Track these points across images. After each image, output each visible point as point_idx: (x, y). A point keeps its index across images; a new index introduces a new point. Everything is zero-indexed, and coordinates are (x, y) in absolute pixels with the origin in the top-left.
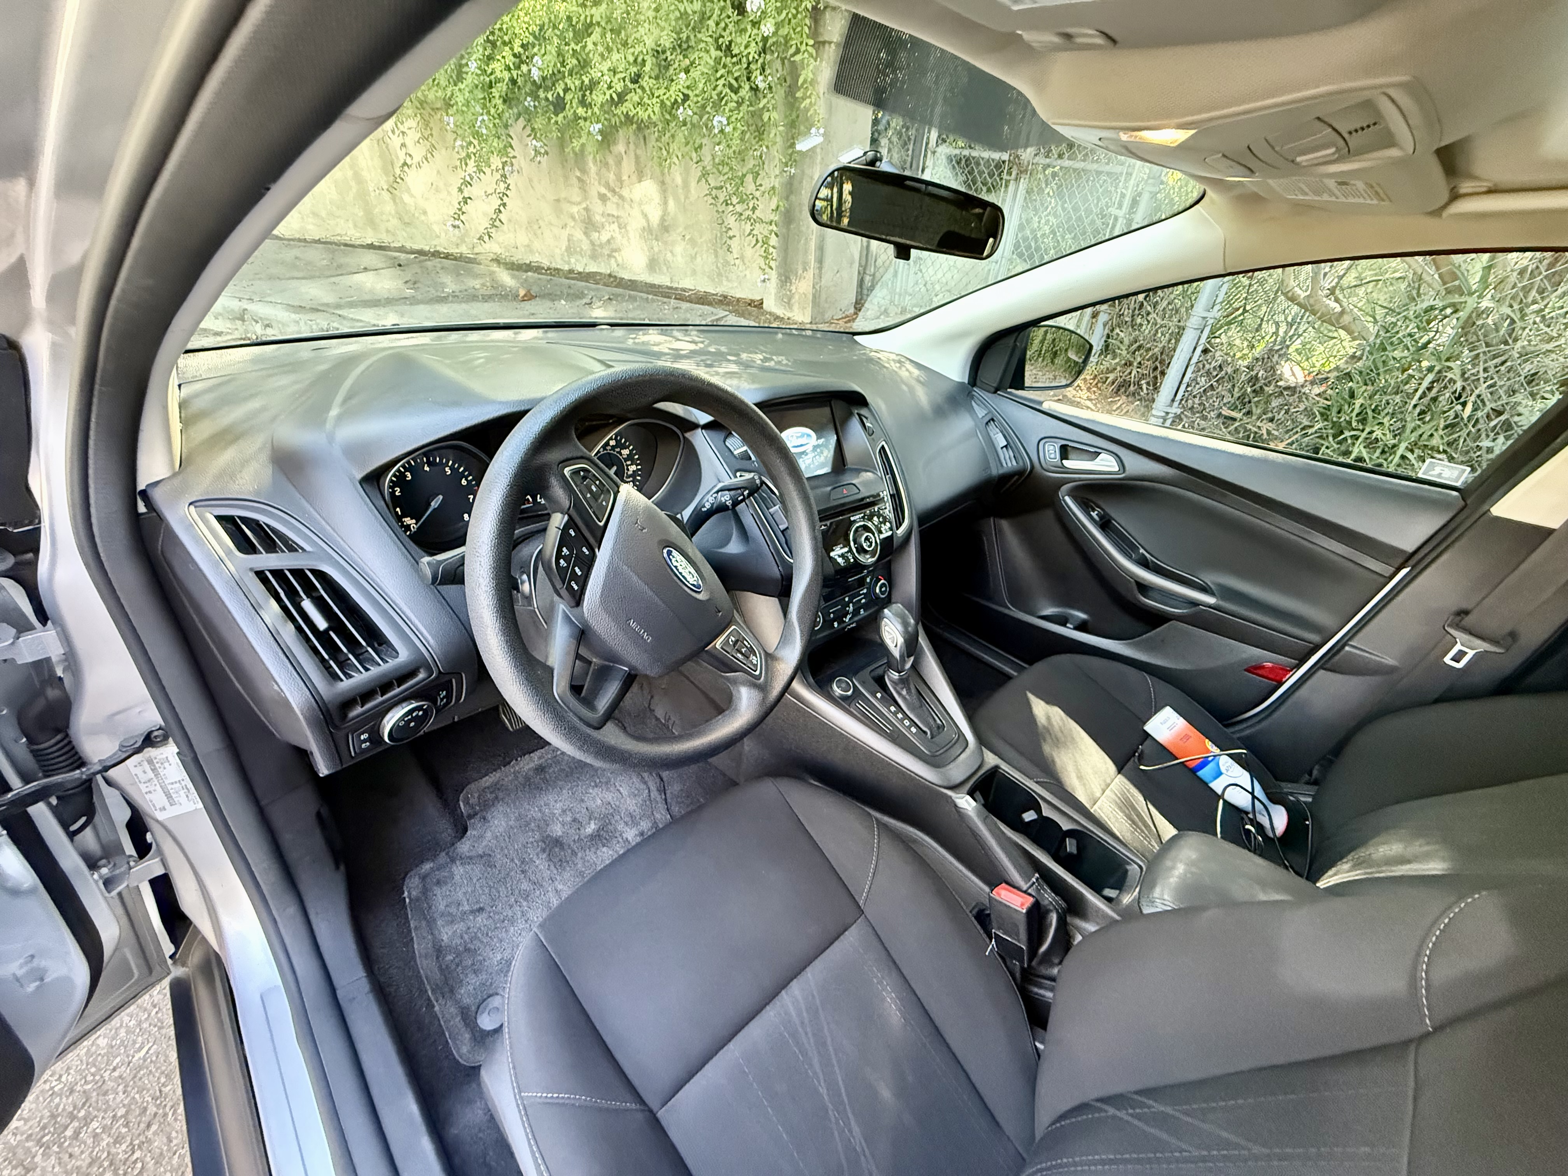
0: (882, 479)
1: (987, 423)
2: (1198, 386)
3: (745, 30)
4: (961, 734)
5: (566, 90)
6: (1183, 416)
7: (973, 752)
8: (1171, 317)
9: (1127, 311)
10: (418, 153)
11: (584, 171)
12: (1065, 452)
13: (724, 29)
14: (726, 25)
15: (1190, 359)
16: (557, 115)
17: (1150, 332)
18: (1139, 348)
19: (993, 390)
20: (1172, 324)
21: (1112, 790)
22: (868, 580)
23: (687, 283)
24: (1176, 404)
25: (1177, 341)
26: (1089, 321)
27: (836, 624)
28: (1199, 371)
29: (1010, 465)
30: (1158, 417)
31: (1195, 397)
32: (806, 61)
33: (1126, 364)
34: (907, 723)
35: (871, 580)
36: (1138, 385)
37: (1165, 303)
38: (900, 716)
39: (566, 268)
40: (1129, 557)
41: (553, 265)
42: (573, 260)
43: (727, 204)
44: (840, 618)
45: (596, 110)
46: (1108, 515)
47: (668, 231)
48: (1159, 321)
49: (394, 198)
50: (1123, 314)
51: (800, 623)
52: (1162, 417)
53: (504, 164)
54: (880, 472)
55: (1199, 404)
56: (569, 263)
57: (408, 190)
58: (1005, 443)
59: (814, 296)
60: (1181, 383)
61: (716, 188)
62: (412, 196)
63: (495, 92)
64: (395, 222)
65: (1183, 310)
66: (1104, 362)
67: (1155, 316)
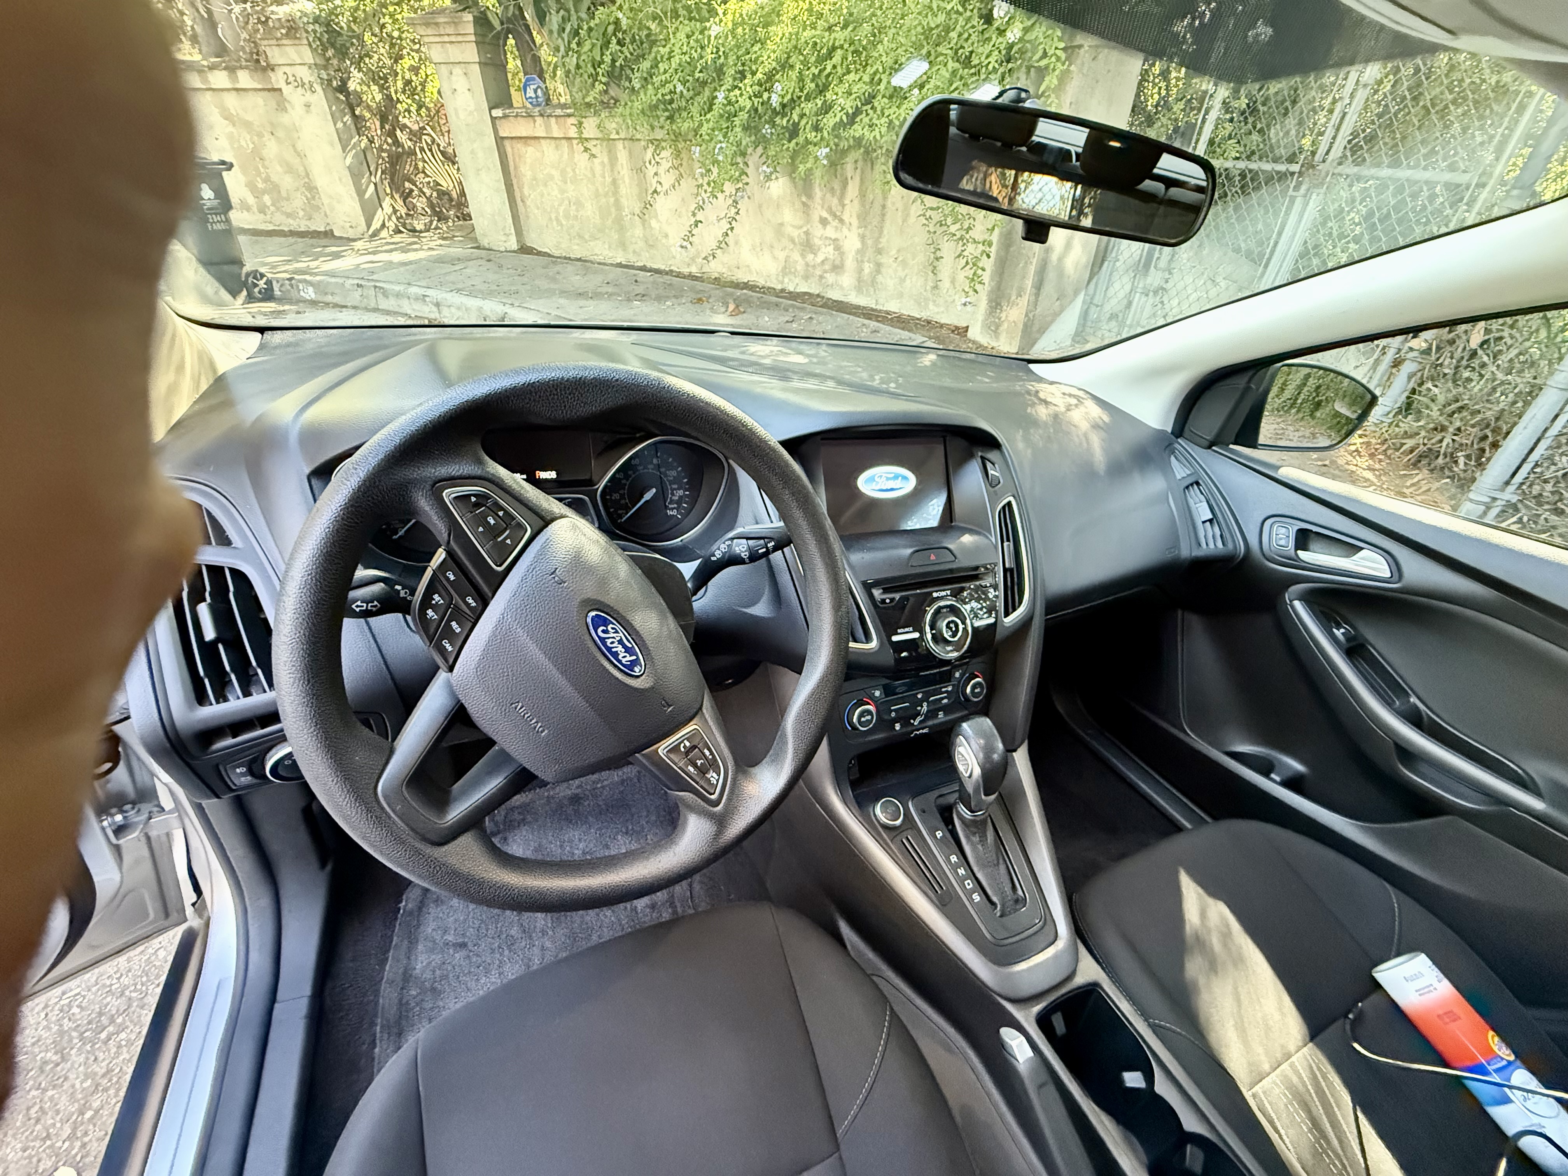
0: (996, 547)
1: (1187, 487)
2: (1553, 468)
3: (989, 39)
4: (1048, 919)
5: (802, 116)
6: (1520, 506)
7: (1062, 952)
8: (1521, 371)
9: (1448, 361)
10: (668, 180)
11: (810, 196)
12: (1304, 539)
13: (967, 40)
14: (970, 35)
15: (1546, 430)
16: (789, 141)
17: (1481, 390)
18: (1461, 409)
19: (1207, 443)
20: (1522, 382)
21: (1292, 1066)
22: (957, 675)
23: (893, 306)
24: (1511, 488)
25: (1527, 404)
26: (1386, 370)
27: (898, 727)
28: (1559, 447)
29: (1212, 546)
30: (1478, 503)
31: (1546, 481)
32: (1052, 66)
33: (1436, 429)
34: (969, 884)
35: (962, 675)
36: (1452, 457)
37: (1513, 352)
38: (961, 871)
39: (779, 287)
40: (1388, 704)
41: (768, 284)
42: (786, 280)
43: (941, 225)
44: (906, 718)
45: (825, 134)
46: (1362, 635)
47: (880, 253)
48: (1500, 376)
49: (644, 222)
50: (1441, 365)
51: (796, 737)
52: (1484, 504)
53: (737, 190)
54: (995, 537)
55: (1553, 493)
56: (782, 283)
57: (656, 216)
58: (1210, 516)
59: (1025, 325)
60: (1524, 460)
61: (932, 209)
62: (658, 221)
63: (737, 121)
64: (641, 244)
65: (1544, 363)
66: (1401, 424)
67: (1494, 369)
